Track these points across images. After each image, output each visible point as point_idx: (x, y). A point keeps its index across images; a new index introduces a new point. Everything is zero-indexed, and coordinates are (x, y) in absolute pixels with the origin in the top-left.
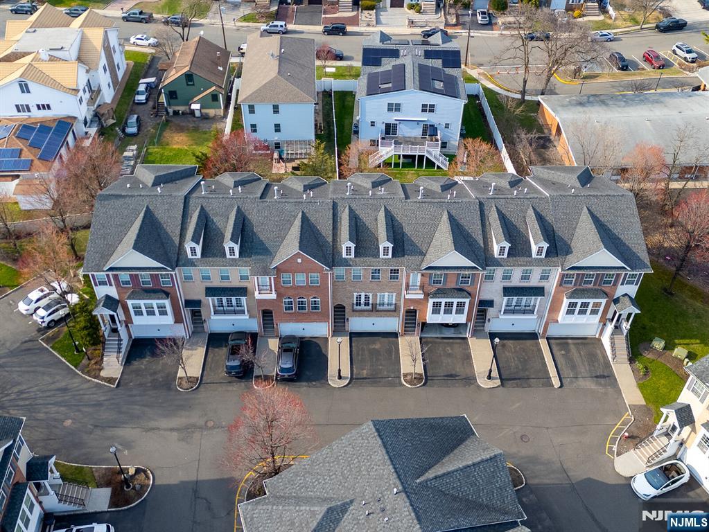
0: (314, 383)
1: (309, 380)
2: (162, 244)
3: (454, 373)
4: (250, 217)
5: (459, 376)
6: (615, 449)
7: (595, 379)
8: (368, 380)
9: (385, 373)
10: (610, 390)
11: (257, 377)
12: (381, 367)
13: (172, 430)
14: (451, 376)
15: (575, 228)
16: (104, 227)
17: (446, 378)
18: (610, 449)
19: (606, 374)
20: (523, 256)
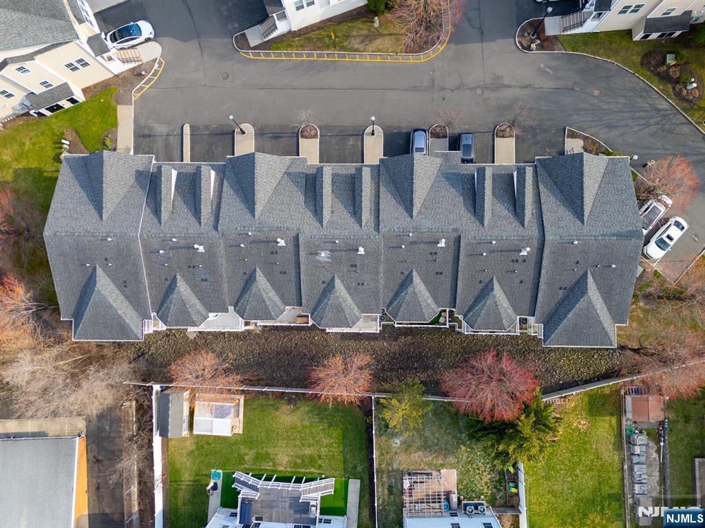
0: (395, 131)
1: (399, 134)
2: (555, 183)
3: (274, 141)
4: (469, 215)
5: (269, 138)
6: (156, 66)
7: (152, 134)
8: (349, 133)
9: (333, 141)
10: (142, 122)
11: (445, 137)
12: (337, 147)
13: (509, 86)
14: (276, 138)
15: (123, 198)
16: (623, 202)
17: (281, 135)
18: (160, 67)
19: (141, 138)
20: (186, 174)
